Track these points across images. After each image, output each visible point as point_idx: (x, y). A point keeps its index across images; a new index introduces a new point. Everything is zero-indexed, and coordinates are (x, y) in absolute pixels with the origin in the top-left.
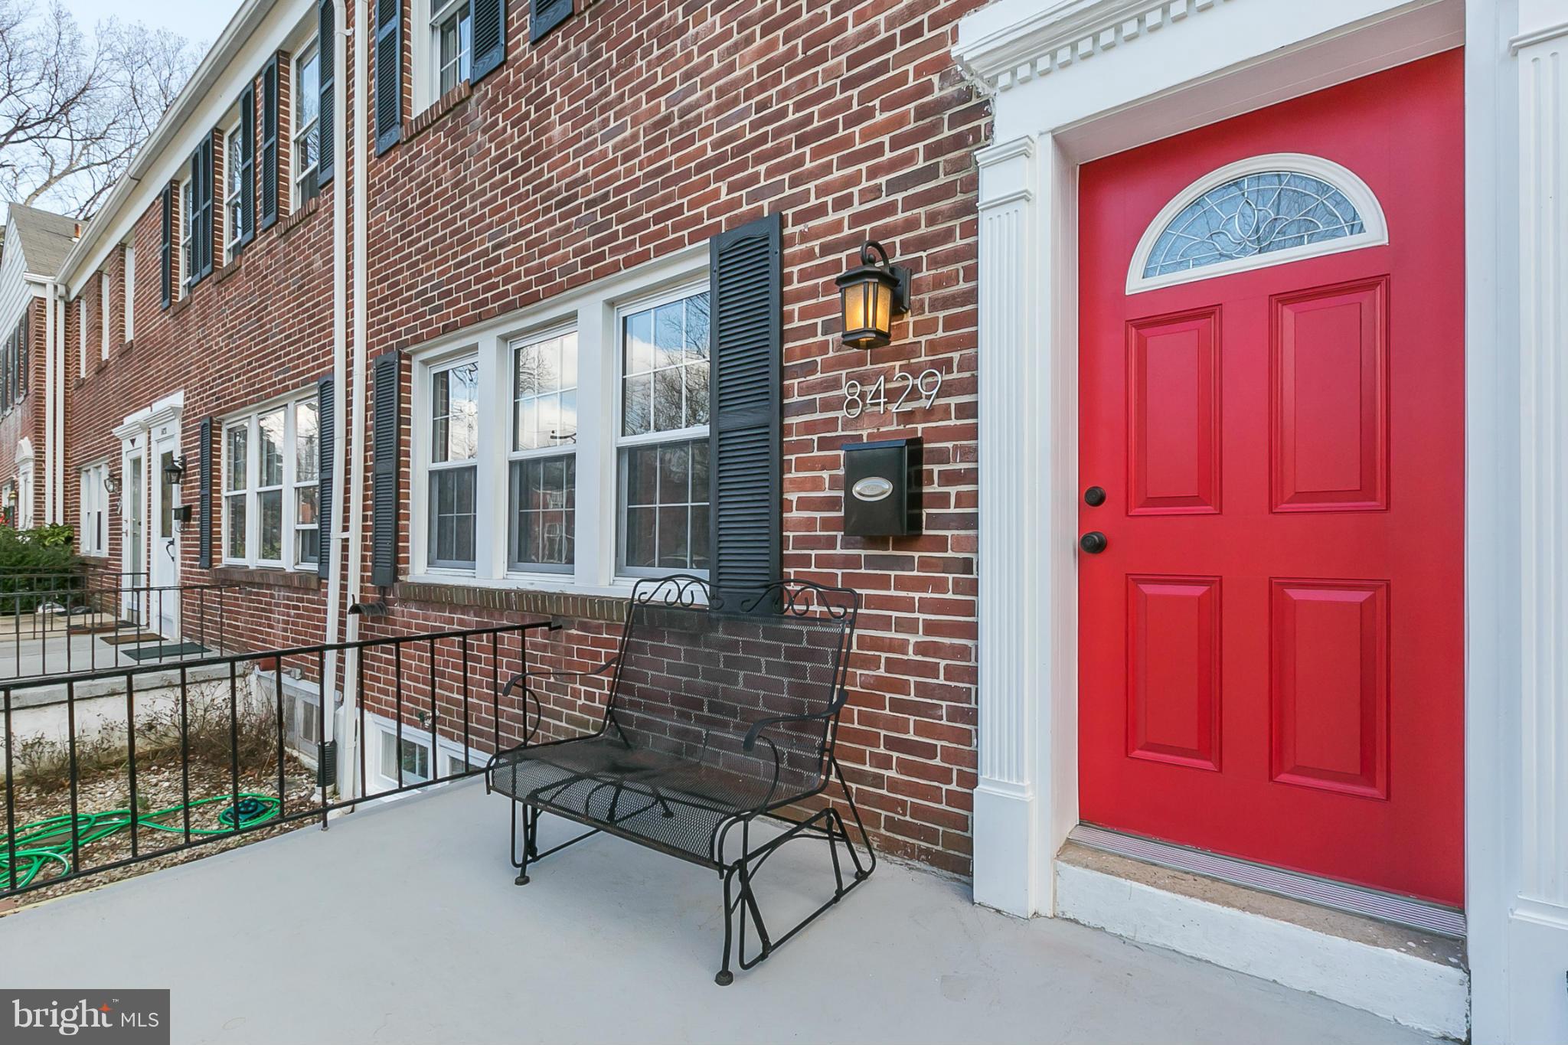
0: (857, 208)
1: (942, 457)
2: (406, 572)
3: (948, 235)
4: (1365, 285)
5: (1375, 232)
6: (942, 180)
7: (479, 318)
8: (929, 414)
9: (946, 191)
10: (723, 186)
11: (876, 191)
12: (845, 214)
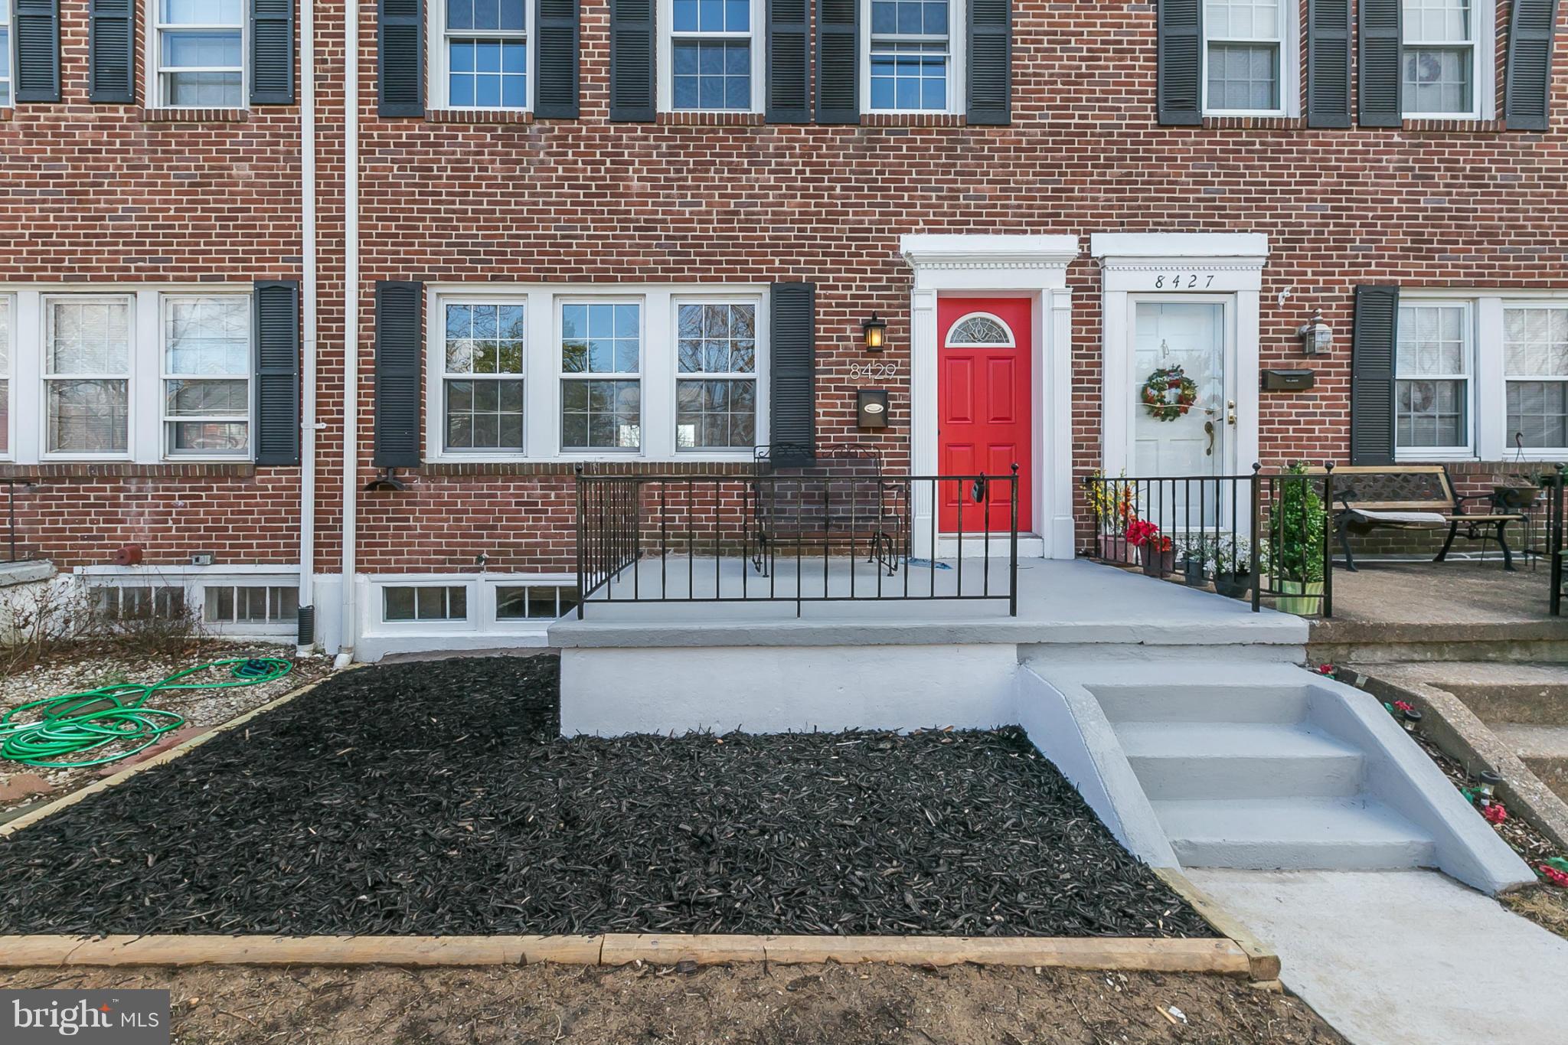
0: (854, 292)
1: (894, 398)
2: (423, 455)
3: (896, 314)
4: (1010, 358)
5: (1012, 344)
6: (893, 292)
7: (537, 279)
8: (888, 381)
9: (896, 297)
10: (777, 260)
11: (864, 288)
12: (849, 293)
